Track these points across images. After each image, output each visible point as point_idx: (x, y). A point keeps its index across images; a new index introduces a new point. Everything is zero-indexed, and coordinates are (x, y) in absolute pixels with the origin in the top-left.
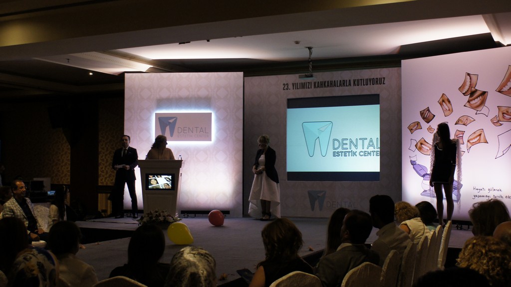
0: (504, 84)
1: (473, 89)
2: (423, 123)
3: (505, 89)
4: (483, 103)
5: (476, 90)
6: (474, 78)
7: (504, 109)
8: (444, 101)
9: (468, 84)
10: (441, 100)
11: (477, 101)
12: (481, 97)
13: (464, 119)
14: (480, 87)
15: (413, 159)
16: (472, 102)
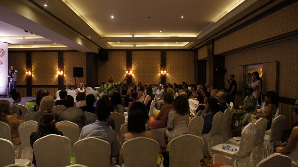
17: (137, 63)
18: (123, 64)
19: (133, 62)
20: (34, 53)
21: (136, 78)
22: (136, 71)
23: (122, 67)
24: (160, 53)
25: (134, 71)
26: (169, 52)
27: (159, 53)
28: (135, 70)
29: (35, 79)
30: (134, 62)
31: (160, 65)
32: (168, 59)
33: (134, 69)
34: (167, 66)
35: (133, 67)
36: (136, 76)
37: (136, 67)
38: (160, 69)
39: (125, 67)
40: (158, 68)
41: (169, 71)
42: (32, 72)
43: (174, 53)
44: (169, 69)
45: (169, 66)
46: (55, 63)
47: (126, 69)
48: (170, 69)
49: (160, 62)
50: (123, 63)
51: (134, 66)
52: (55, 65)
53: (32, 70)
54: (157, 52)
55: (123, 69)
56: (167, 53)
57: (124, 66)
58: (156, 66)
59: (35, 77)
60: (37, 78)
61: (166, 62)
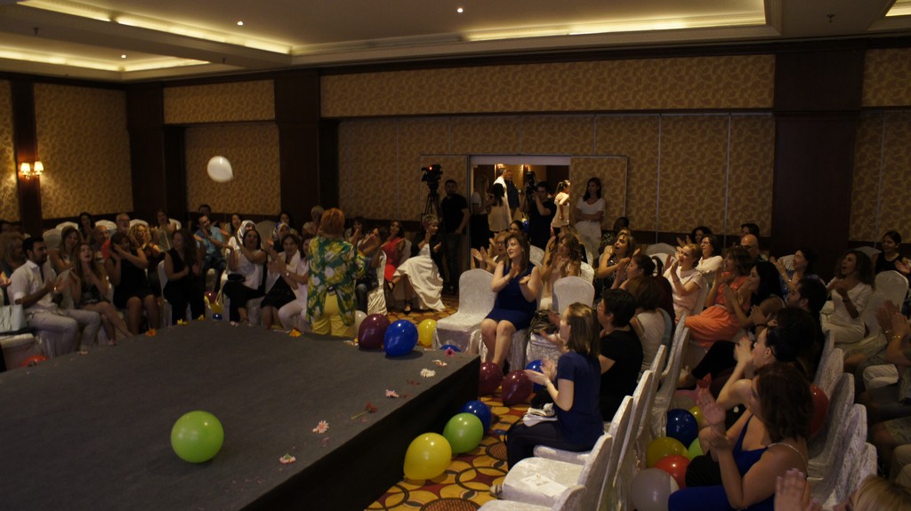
26: (44, 85)
32: (40, 115)
34: (39, 143)
45: (46, 145)
48: (52, 156)
56: (37, 88)
61: (35, 129)
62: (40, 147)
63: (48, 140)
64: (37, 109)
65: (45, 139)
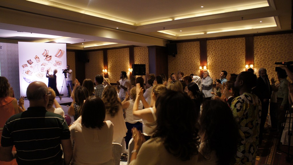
0: (57, 54)
1: (47, 55)
2: (28, 64)
3: (58, 56)
4: (50, 59)
5: (48, 55)
6: (47, 51)
7: (57, 62)
8: (36, 58)
9: (45, 53)
10: (35, 57)
11: (49, 58)
12: (50, 58)
13: (44, 64)
14: (49, 55)
15: (24, 77)
16: (47, 59)
17: (213, 56)
18: (196, 58)
19: (208, 55)
20: (109, 50)
21: (212, 75)
22: (213, 66)
23: (195, 62)
24: (245, 40)
25: (210, 66)
26: (258, 37)
27: (243, 41)
28: (211, 64)
29: (111, 76)
30: (210, 54)
31: (244, 57)
32: (256, 47)
33: (209, 64)
34: (255, 58)
35: (208, 61)
36: (213, 72)
37: (213, 60)
38: (244, 62)
39: (199, 62)
40: (241, 61)
41: (258, 64)
42: (108, 70)
43: (266, 38)
44: (257, 63)
45: (258, 58)
46: (127, 59)
47: (199, 63)
48: (260, 62)
49: (245, 52)
50: (196, 56)
51: (210, 60)
52: (127, 61)
53: (108, 68)
54: (240, 39)
55: (196, 64)
56: (255, 38)
57: (198, 60)
58: (239, 59)
59: (111, 74)
60: (112, 76)
61: (254, 52)
62: (255, 59)
63: (259, 56)
64: (255, 46)
65: (257, 56)
